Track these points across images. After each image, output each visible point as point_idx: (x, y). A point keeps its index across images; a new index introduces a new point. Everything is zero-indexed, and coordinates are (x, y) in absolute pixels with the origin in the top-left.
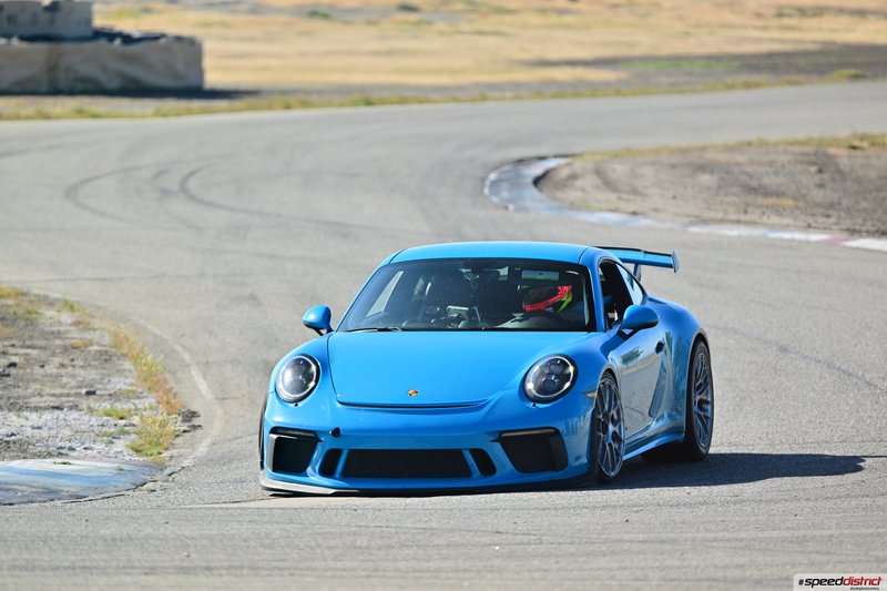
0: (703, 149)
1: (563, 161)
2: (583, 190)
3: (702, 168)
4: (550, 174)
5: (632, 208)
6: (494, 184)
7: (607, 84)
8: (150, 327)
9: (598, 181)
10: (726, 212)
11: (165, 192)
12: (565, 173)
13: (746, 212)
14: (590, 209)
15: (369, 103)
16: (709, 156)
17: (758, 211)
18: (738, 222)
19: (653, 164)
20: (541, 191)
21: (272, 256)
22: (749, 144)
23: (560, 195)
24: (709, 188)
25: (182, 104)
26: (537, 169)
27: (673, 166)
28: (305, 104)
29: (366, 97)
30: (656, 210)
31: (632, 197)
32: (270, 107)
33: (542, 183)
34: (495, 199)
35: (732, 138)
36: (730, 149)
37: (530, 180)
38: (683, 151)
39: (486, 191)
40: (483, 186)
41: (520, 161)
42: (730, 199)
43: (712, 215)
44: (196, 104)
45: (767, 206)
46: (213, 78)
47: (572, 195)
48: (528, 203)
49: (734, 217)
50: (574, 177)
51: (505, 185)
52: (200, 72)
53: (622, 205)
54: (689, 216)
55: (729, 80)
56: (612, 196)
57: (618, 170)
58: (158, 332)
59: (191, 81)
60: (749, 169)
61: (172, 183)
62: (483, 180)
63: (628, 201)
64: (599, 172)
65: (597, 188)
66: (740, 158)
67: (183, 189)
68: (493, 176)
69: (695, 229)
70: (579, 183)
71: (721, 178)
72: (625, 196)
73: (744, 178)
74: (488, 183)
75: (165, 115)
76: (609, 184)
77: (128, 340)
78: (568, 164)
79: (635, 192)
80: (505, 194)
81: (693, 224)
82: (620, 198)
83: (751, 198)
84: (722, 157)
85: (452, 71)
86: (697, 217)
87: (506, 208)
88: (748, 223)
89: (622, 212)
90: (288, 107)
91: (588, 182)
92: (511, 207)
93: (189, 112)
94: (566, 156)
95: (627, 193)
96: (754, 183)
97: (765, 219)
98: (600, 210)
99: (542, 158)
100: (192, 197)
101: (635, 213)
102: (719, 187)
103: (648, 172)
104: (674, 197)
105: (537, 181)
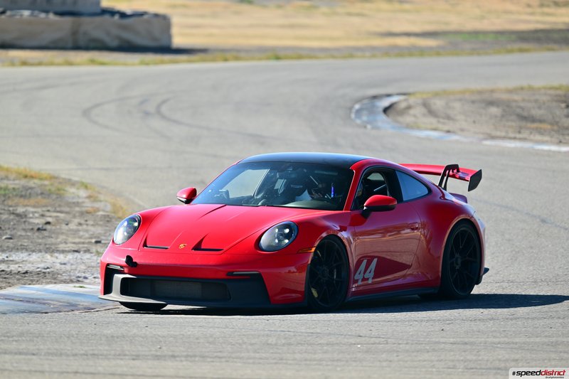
0: (492, 91)
1: (402, 98)
2: (415, 116)
3: (491, 103)
4: (395, 106)
5: (446, 128)
6: (358, 112)
7: (431, 48)
8: (137, 200)
9: (424, 110)
10: (507, 132)
11: (147, 114)
12: (403, 105)
13: (520, 132)
14: (419, 128)
15: (278, 58)
16: (496, 96)
17: (528, 132)
18: (515, 138)
19: (460, 100)
20: (388, 116)
21: (215, 156)
22: (522, 89)
23: (400, 119)
24: (496, 117)
25: (158, 57)
26: (386, 103)
27: (473, 102)
28: (237, 59)
29: (276, 54)
30: (462, 130)
31: (446, 121)
32: (214, 60)
33: (389, 111)
34: (358, 121)
35: (512, 84)
36: (510, 91)
37: (381, 110)
38: (480, 92)
39: (353, 116)
40: (351, 112)
41: (375, 97)
42: (510, 123)
43: (498, 133)
44: (167, 57)
45: (533, 129)
46: (178, 41)
47: (408, 119)
48: (380, 124)
49: (512, 135)
50: (409, 107)
51: (365, 112)
52: (170, 37)
53: (440, 126)
54: (483, 134)
55: (509, 47)
56: (433, 120)
57: (438, 104)
58: (141, 203)
59: (164, 42)
60: (522, 104)
61: (151, 108)
62: (351, 109)
63: (444, 123)
64: (425, 105)
65: (424, 115)
66: (516, 97)
67: (158, 112)
68: (357, 106)
69: (488, 143)
70: (412, 112)
71: (504, 110)
72: (441, 120)
73: (519, 111)
74: (354, 111)
75: (147, 64)
76: (431, 112)
77: (122, 208)
78: (405, 100)
79: (449, 118)
80: (365, 118)
81: (486, 139)
82: (439, 122)
83: (523, 124)
84: (505, 96)
85: (331, 39)
86: (488, 134)
87: (365, 127)
88: (520, 139)
89: (441, 130)
90: (226, 60)
91: (418, 111)
92: (369, 127)
93: (162, 62)
94: (404, 94)
95: (444, 118)
96: (525, 114)
97: (532, 137)
98: (426, 129)
99: (389, 95)
100: (164, 117)
101: (448, 132)
102: (503, 116)
103: (457, 105)
104: (474, 122)
105: (386, 110)
